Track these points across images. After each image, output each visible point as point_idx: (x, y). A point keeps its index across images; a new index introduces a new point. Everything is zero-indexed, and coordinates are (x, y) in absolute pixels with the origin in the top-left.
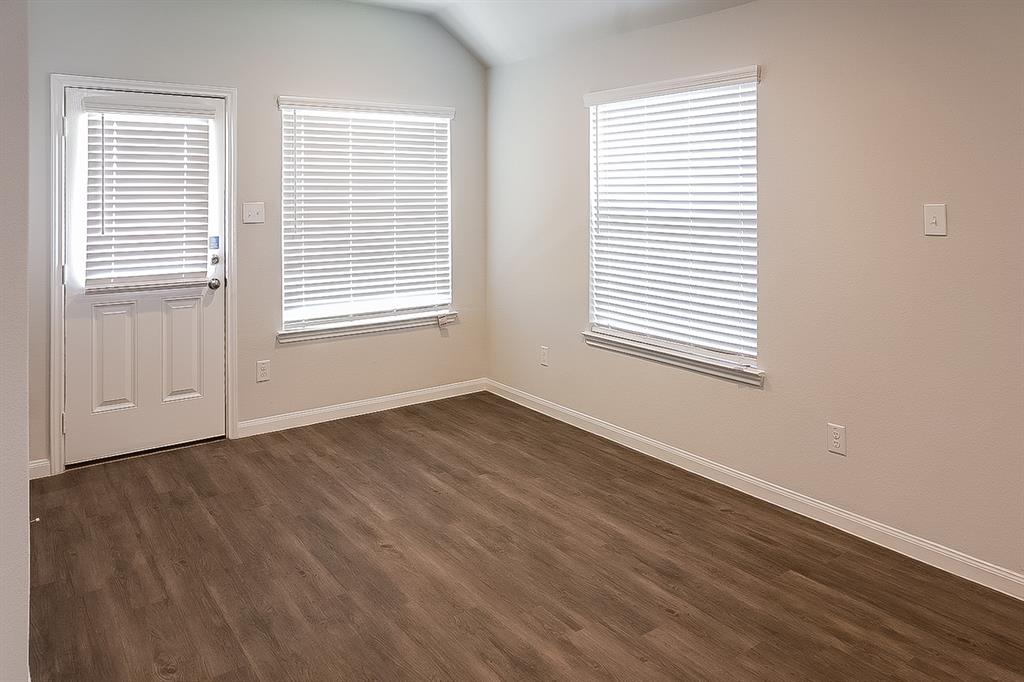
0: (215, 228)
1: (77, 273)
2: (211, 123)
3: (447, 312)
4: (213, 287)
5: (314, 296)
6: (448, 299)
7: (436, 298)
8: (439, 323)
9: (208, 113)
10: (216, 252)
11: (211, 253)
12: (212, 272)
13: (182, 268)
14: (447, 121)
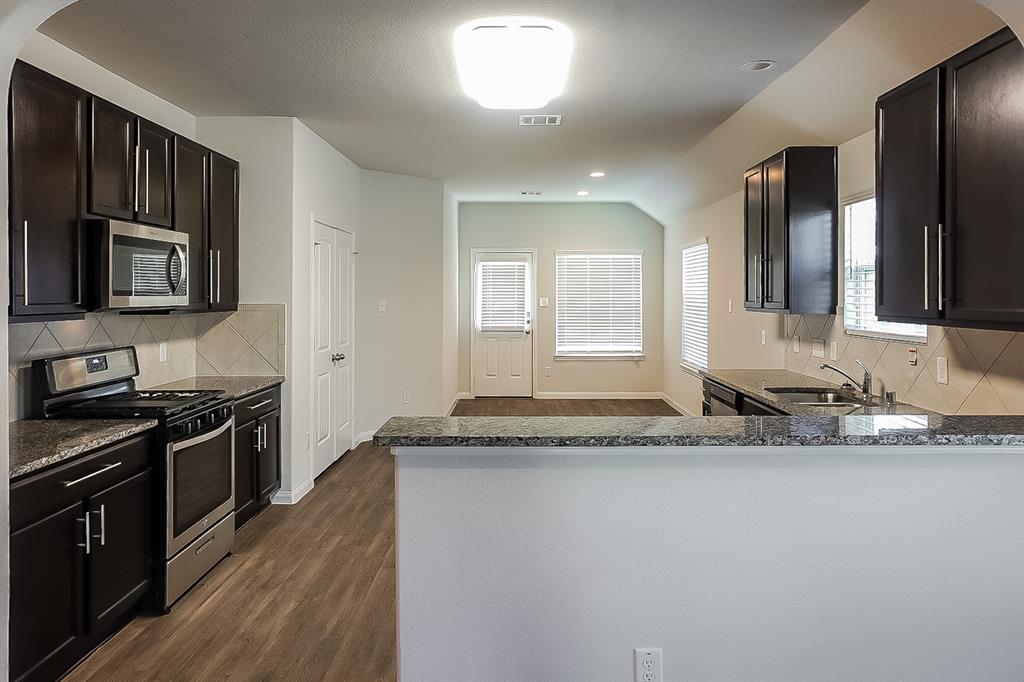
0: (528, 307)
1: (479, 324)
2: (526, 264)
3: (640, 354)
4: (528, 333)
5: (571, 342)
6: (640, 349)
7: (635, 347)
8: (636, 360)
9: (525, 260)
10: (530, 319)
11: (526, 319)
12: (527, 327)
13: (515, 324)
14: (640, 256)
